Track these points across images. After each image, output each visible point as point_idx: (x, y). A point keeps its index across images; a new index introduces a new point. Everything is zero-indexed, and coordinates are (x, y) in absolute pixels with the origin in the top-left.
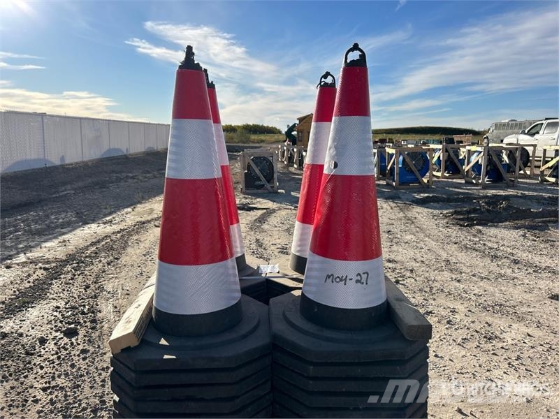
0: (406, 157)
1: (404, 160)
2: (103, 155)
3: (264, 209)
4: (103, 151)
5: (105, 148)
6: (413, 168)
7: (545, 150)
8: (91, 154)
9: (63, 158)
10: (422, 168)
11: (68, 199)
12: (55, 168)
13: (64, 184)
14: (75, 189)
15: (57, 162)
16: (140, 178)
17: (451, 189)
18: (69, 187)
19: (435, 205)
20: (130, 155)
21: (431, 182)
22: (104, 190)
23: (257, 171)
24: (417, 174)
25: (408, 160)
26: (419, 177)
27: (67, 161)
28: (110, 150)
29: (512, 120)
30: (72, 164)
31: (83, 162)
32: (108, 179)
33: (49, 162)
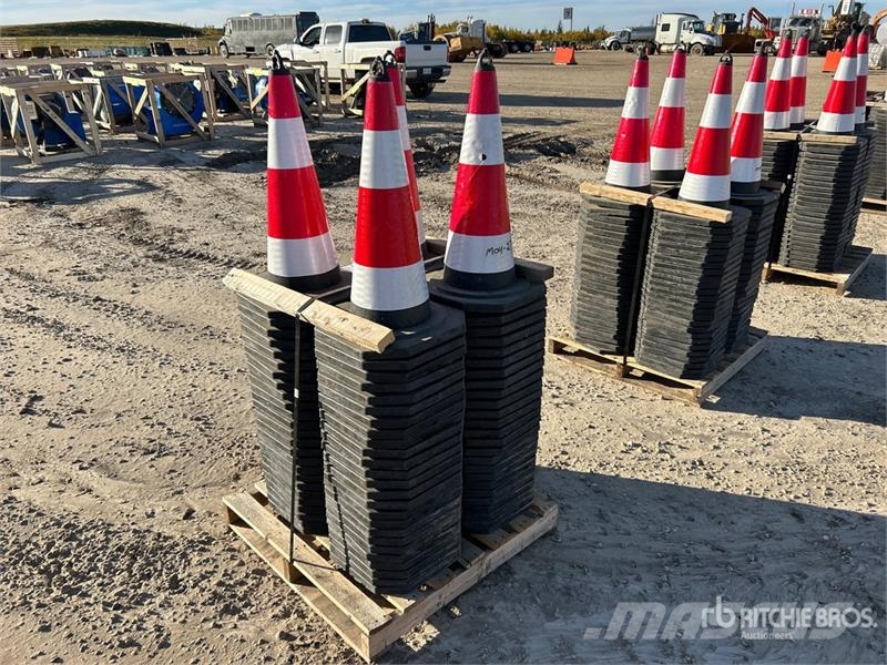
0: (165, 91)
1: (163, 97)
6: (181, 109)
7: (343, 71)
10: (193, 108)
17: (243, 138)
19: (244, 165)
21: (211, 131)
24: (189, 118)
25: (170, 97)
26: (192, 122)
29: (255, 14)
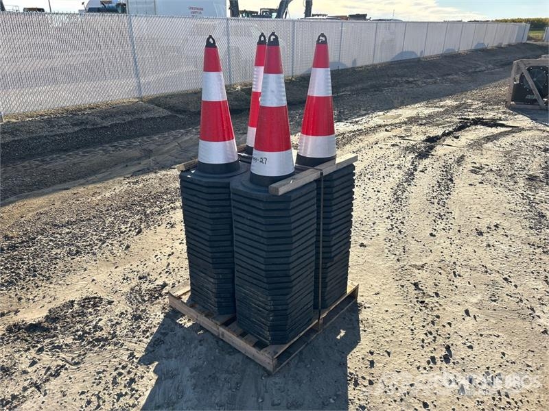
2: (394, 58)
3: (511, 127)
4: (394, 55)
5: (398, 51)
8: (382, 57)
9: (355, 61)
11: (342, 100)
12: (347, 70)
13: (347, 85)
14: (352, 91)
15: (349, 65)
16: (420, 83)
18: (348, 88)
20: (423, 58)
22: (378, 92)
23: (531, 83)
27: (359, 64)
28: (402, 53)
30: (362, 67)
31: (373, 65)
32: (386, 82)
33: (343, 64)
